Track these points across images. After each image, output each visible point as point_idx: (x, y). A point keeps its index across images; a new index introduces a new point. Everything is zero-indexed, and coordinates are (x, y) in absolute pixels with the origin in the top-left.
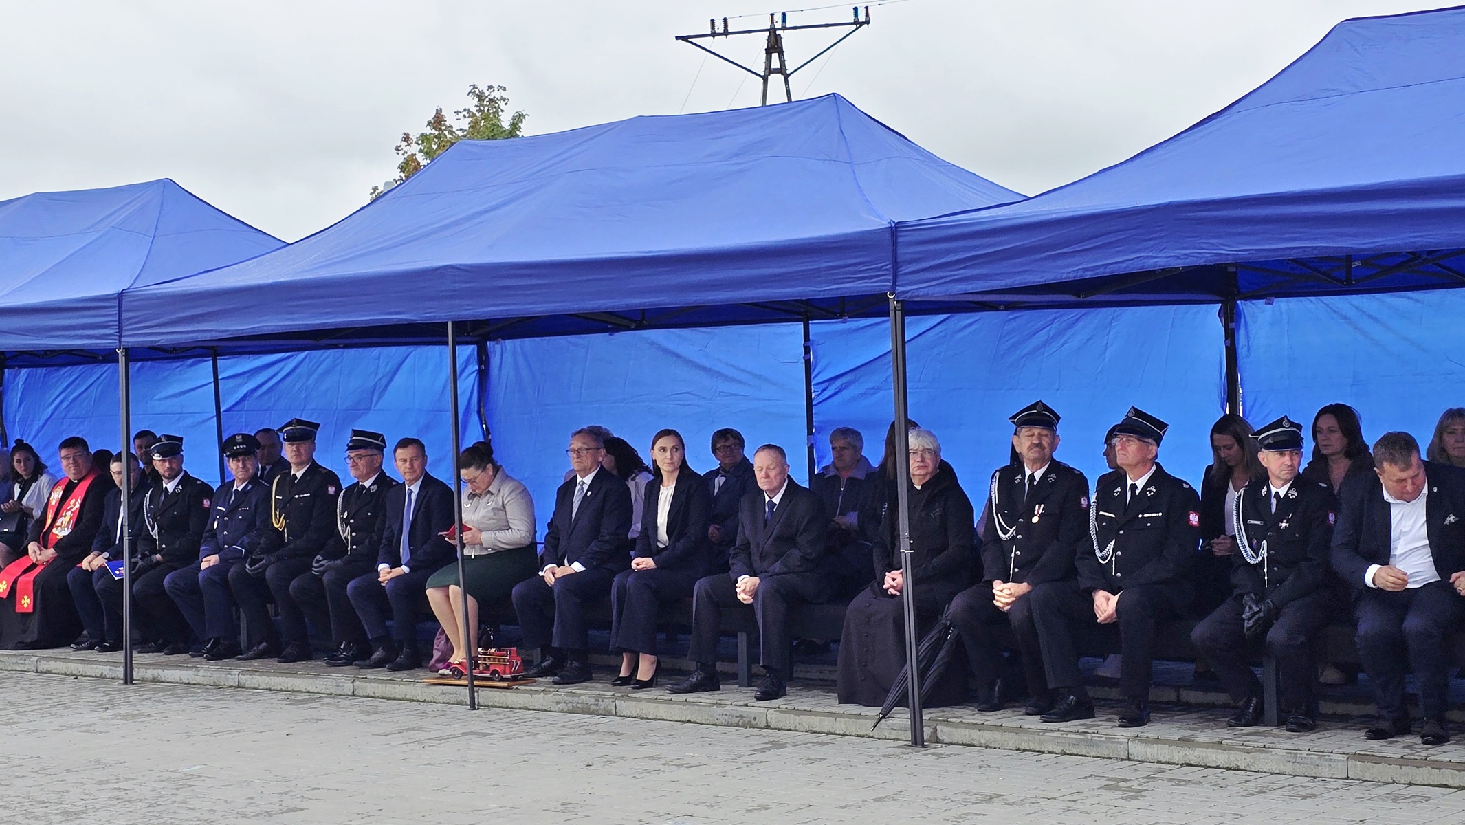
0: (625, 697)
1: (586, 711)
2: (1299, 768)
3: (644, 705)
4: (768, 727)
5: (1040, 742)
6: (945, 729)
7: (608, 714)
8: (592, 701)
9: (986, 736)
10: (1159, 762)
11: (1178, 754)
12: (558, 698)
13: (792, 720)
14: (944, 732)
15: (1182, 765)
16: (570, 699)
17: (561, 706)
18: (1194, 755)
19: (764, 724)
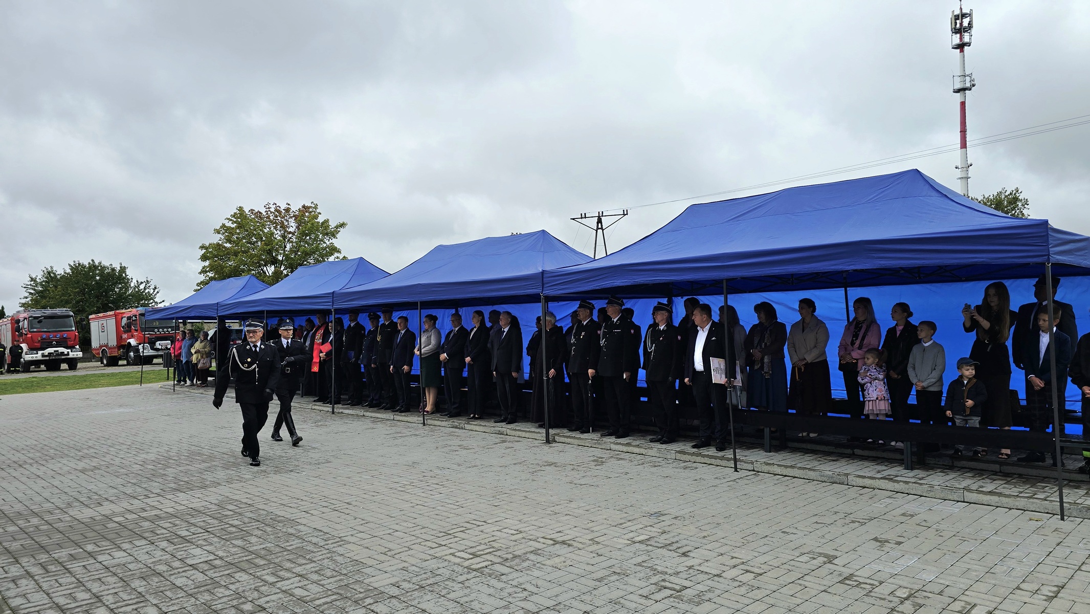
0: (468, 423)
1: (456, 427)
2: (661, 455)
3: (472, 426)
4: (507, 435)
5: (585, 443)
6: (557, 437)
7: (462, 428)
8: (458, 424)
9: (568, 440)
10: (619, 451)
11: (625, 449)
12: (449, 423)
13: (513, 433)
14: (557, 438)
15: (626, 453)
16: (452, 423)
17: (450, 426)
18: (630, 449)
19: (505, 434)
